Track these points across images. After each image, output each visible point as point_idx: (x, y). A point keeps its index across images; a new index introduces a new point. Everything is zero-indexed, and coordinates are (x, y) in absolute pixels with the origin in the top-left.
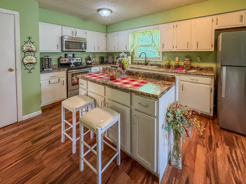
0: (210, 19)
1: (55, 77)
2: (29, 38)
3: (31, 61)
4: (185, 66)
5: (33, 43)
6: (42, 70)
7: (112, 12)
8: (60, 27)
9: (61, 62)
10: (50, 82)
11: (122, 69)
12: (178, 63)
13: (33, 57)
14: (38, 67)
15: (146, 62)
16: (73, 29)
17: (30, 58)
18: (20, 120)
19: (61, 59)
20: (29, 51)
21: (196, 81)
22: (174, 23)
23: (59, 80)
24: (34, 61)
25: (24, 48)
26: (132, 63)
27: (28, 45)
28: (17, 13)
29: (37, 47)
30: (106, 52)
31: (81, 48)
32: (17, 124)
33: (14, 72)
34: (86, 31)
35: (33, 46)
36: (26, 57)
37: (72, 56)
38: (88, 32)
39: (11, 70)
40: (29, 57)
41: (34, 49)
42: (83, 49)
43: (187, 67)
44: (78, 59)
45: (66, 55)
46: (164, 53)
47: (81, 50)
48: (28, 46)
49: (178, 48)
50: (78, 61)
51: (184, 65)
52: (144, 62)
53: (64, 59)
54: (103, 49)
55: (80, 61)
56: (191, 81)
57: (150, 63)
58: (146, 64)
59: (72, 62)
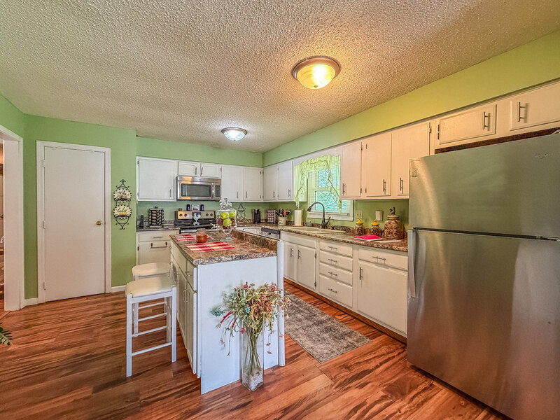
0: (424, 127)
1: (161, 239)
2: (123, 181)
3: (124, 213)
4: (386, 230)
5: (127, 188)
6: (140, 227)
7: (246, 133)
8: (176, 162)
9: (179, 218)
10: (152, 245)
12: (377, 226)
13: (126, 208)
14: (133, 222)
15: (324, 220)
16: (198, 165)
17: (122, 209)
18: (108, 292)
19: (179, 213)
20: (122, 199)
21: (383, 262)
22: (362, 141)
23: (166, 244)
24: (128, 213)
25: (116, 195)
26: (304, 224)
27: (121, 191)
28: (108, 150)
29: (133, 195)
30: (262, 201)
31: (210, 194)
32: (104, 294)
33: (102, 226)
34: (220, 166)
35: (127, 192)
36: (118, 208)
37: (198, 208)
38: (224, 167)
39: (99, 224)
40: (122, 207)
41: (129, 197)
42: (213, 197)
43: (389, 233)
44: (209, 213)
45: (188, 206)
46: (356, 203)
47: (210, 198)
48: (120, 193)
49: (368, 194)
50: (209, 217)
51: (385, 228)
52: (320, 222)
53: (183, 213)
54: (255, 197)
55: (213, 217)
56: (375, 260)
57: (333, 224)
58: (325, 226)
59: (196, 218)
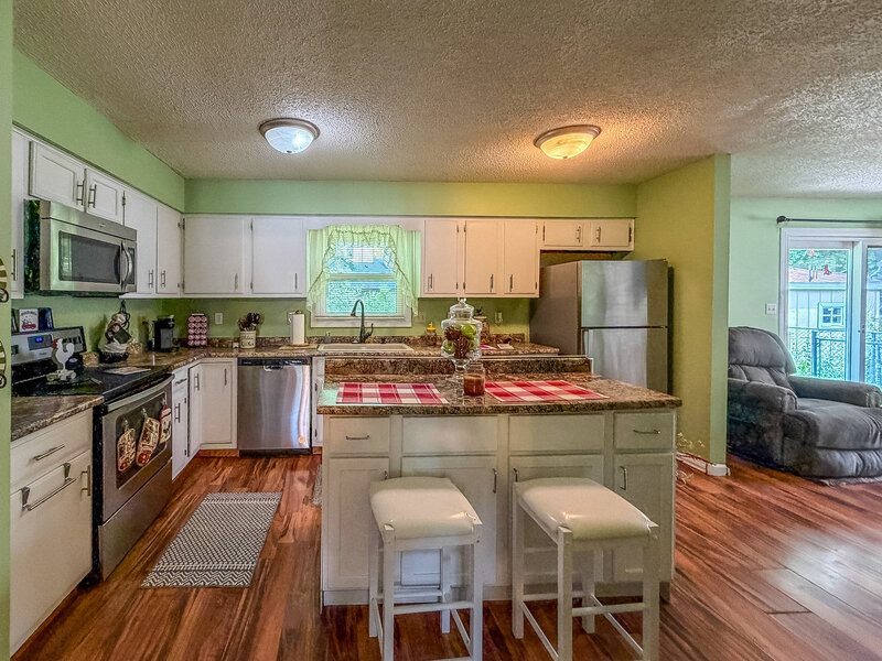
8: (23, 141)
10: (25, 497)
11: (455, 357)
15: (363, 329)
22: (459, 220)
34: (122, 188)
49: (467, 290)
57: (375, 334)
59: (62, 355)
